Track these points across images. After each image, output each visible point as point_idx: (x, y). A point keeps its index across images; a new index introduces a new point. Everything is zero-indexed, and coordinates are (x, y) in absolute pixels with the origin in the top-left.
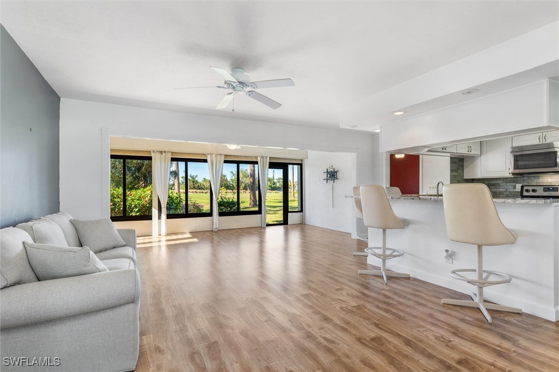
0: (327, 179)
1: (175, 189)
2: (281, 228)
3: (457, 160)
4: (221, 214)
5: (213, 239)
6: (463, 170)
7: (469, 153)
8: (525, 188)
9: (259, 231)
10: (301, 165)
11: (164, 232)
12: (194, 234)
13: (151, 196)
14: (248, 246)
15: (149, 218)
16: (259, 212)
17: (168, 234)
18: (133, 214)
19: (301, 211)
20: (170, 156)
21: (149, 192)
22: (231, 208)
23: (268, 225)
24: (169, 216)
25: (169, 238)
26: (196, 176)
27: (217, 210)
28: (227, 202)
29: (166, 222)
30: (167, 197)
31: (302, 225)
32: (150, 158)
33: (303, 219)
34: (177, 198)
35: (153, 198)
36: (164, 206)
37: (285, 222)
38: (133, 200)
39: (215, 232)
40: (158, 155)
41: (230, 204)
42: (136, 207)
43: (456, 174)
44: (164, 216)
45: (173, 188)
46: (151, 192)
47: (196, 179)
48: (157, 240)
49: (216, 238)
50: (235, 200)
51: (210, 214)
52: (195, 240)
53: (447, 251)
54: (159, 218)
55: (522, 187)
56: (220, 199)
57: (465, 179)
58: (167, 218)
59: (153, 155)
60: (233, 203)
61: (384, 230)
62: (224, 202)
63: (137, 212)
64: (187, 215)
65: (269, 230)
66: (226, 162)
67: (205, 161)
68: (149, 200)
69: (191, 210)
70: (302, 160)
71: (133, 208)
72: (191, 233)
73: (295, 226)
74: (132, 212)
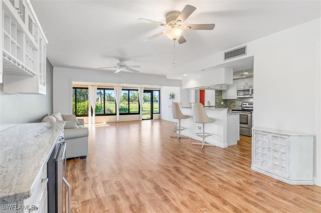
0: (170, 98)
1: (99, 101)
2: (150, 121)
3: (219, 91)
4: (120, 114)
5: (116, 125)
6: (222, 96)
7: (221, 89)
8: (243, 103)
9: (139, 122)
10: (160, 91)
11: (94, 122)
12: (108, 123)
13: (88, 106)
14: (134, 129)
15: (87, 115)
16: (139, 113)
17: (96, 123)
18: (79, 114)
19: (160, 113)
20: (97, 87)
21: (87, 104)
22: (126, 111)
23: (143, 120)
24: (96, 115)
25: (96, 125)
26: (111, 94)
27: (119, 112)
28: (124, 109)
29: (95, 118)
30: (95, 106)
31: (160, 119)
32: (88, 88)
33: (160, 117)
34: (100, 106)
35: (89, 107)
36: (94, 110)
37: (152, 118)
38: (79, 107)
39: (118, 122)
40: (91, 87)
41: (125, 109)
42: (80, 111)
43: (218, 97)
44: (94, 115)
45: (98, 101)
46: (88, 104)
47: (111, 95)
48: (91, 125)
49: (118, 125)
50: (128, 107)
51: (115, 114)
52: (108, 125)
53: (199, 127)
54: (92, 116)
55: (242, 103)
56: (120, 107)
57: (222, 100)
58: (95, 116)
59: (89, 87)
60: (126, 109)
61: (180, 120)
62: (122, 109)
63: (81, 113)
64: (105, 114)
65: (144, 122)
66: (123, 90)
67: (113, 89)
68: (87, 107)
69: (106, 112)
70: (160, 89)
71: (79, 112)
72: (106, 123)
73: (156, 120)
74: (79, 113)
